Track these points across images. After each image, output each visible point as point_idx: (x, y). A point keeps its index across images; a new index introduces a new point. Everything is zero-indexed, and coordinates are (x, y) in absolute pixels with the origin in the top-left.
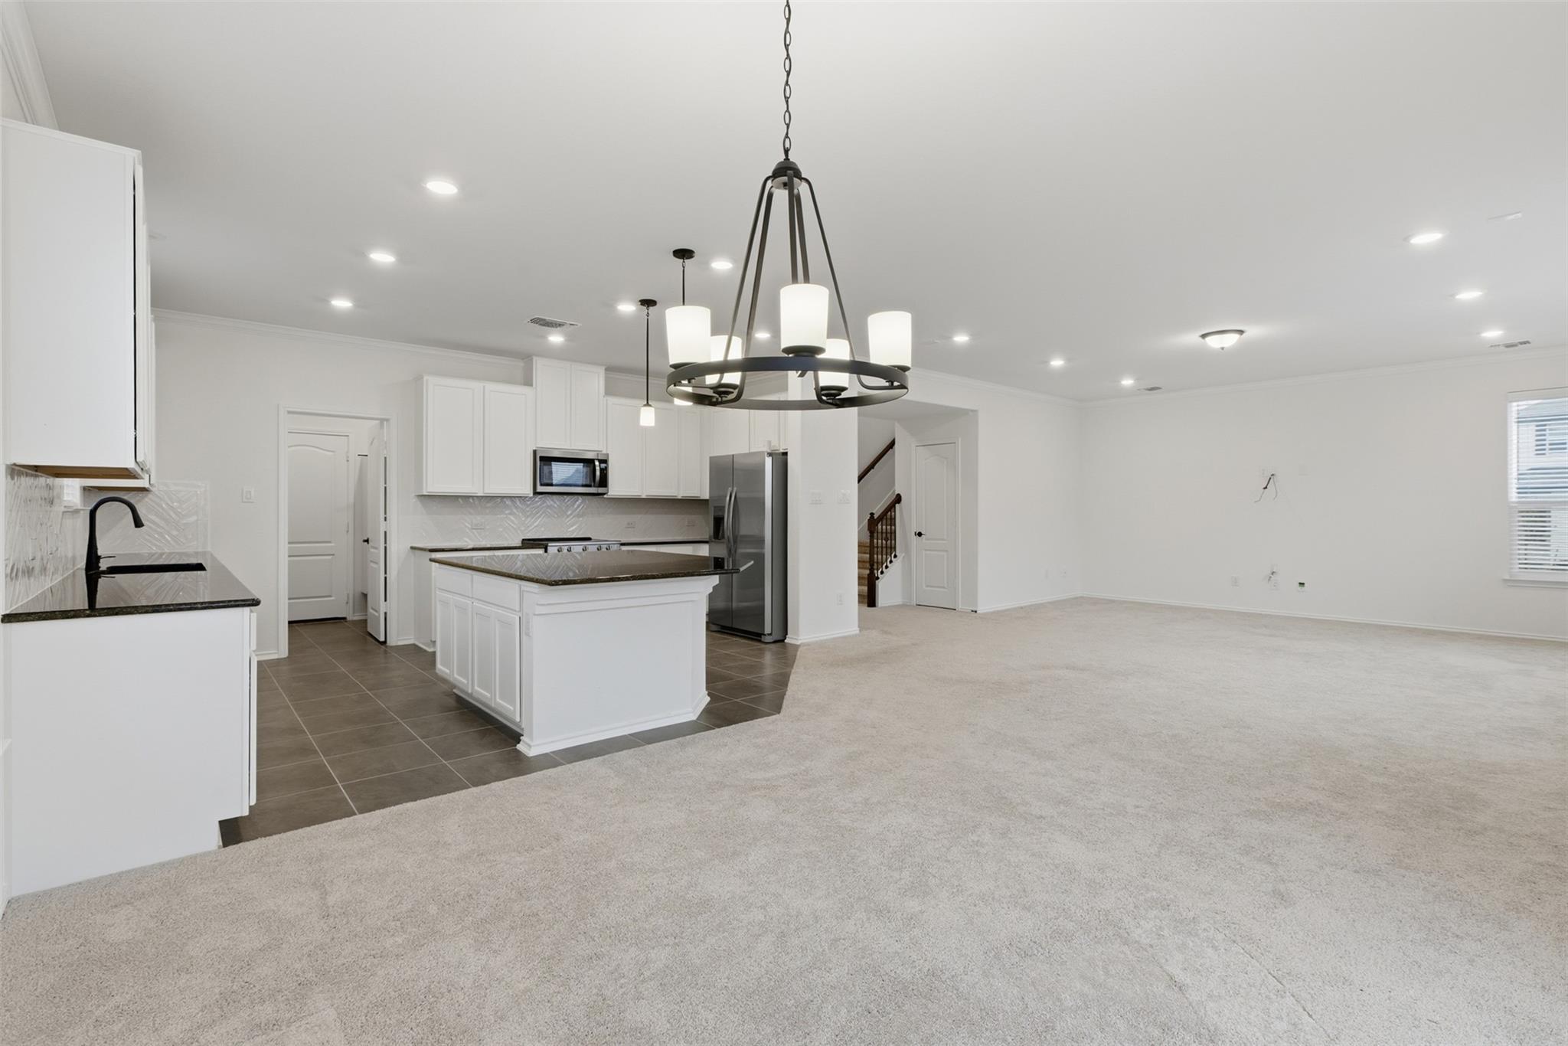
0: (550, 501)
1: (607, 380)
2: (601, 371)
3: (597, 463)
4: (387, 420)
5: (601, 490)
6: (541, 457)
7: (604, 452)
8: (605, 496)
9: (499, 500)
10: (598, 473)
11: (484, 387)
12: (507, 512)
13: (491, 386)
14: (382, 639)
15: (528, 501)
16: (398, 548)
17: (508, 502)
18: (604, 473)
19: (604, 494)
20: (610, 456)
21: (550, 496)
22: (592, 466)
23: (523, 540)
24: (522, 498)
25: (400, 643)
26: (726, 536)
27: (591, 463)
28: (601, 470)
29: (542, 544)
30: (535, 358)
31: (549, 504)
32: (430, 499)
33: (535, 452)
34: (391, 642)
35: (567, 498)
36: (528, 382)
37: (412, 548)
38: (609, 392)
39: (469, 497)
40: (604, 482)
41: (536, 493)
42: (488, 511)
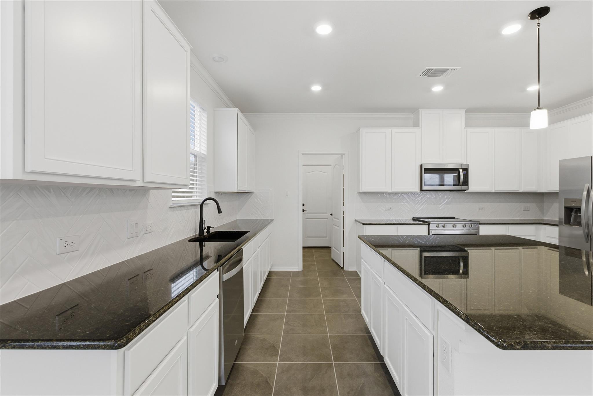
0: (428, 194)
1: (466, 119)
2: (463, 112)
3: (461, 171)
4: (344, 154)
5: (463, 188)
6: (425, 169)
7: (465, 164)
8: (466, 192)
9: (400, 195)
10: (462, 177)
11: (392, 130)
12: (404, 201)
13: (395, 130)
14: (342, 266)
15: (416, 195)
16: (349, 220)
17: (404, 195)
18: (466, 176)
19: (465, 190)
20: (469, 166)
21: (429, 192)
22: (457, 172)
23: (413, 217)
24: (413, 194)
25: (350, 270)
26: (583, 221)
27: (457, 171)
28: (464, 175)
29: (426, 222)
30: (420, 110)
31: (428, 196)
32: (365, 194)
33: (421, 166)
34: (346, 269)
35: (440, 193)
36: (416, 124)
37: (355, 220)
38: (468, 125)
39: (384, 193)
40: (466, 183)
41: (421, 190)
42: (394, 201)
